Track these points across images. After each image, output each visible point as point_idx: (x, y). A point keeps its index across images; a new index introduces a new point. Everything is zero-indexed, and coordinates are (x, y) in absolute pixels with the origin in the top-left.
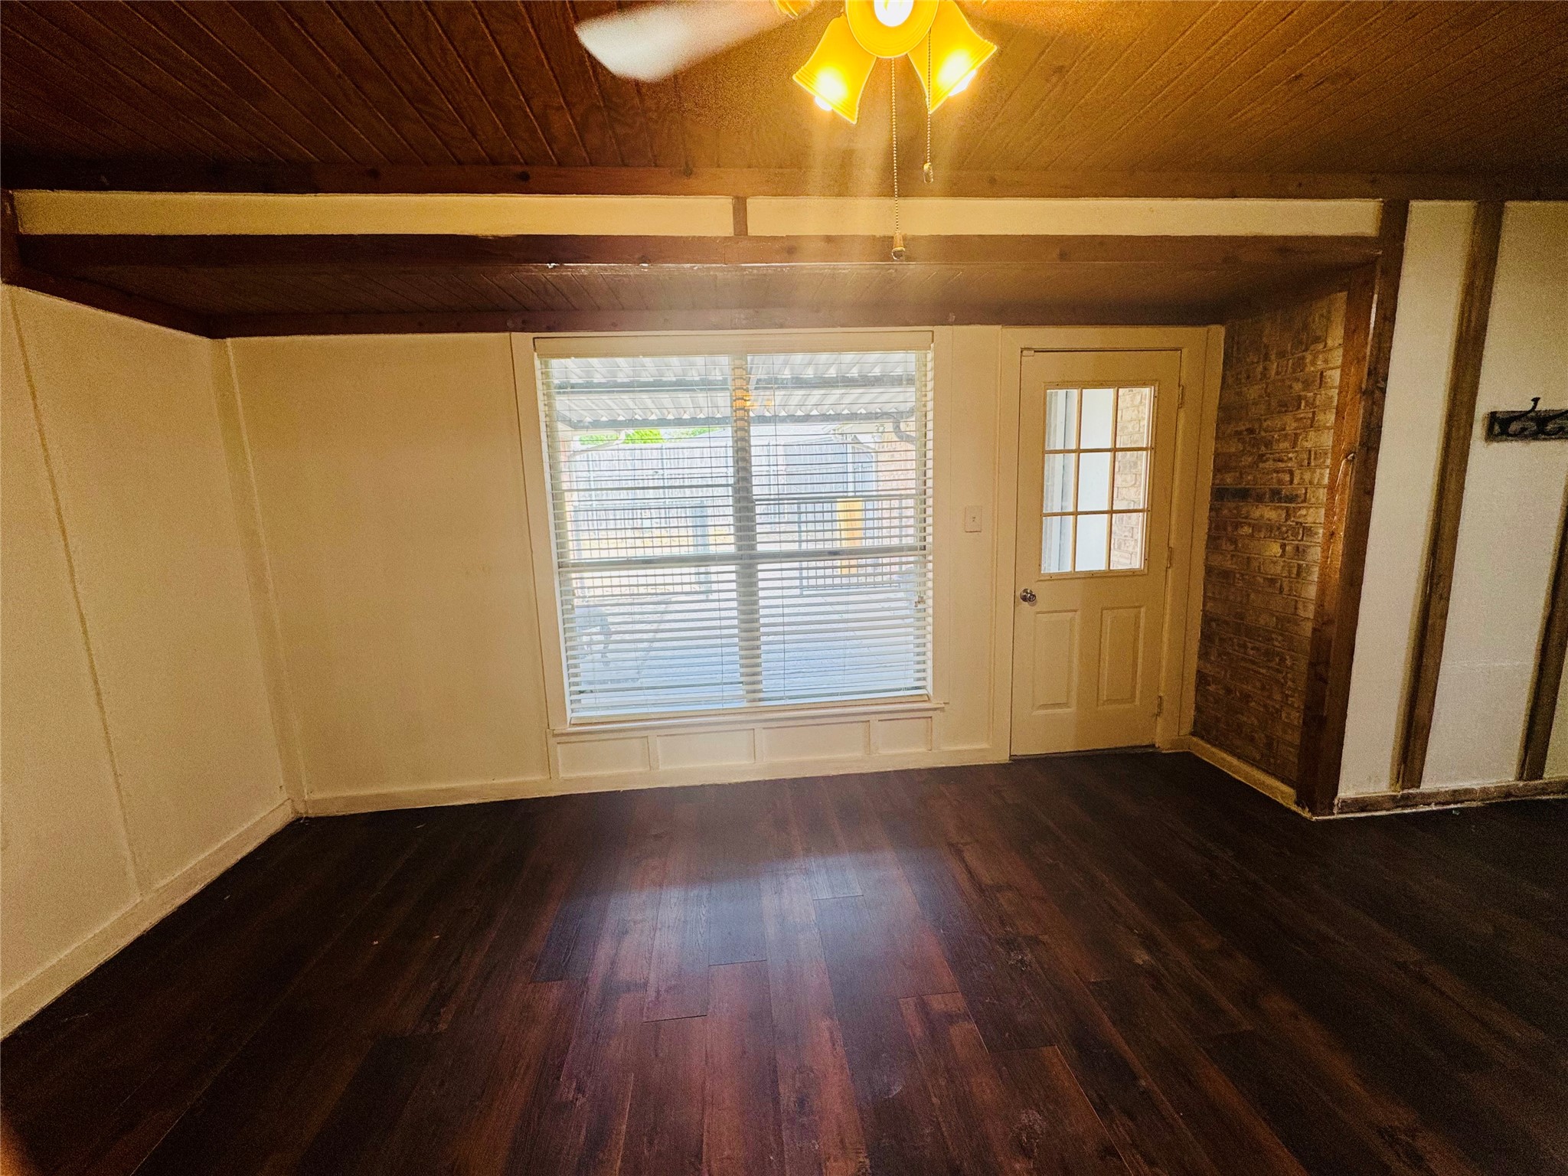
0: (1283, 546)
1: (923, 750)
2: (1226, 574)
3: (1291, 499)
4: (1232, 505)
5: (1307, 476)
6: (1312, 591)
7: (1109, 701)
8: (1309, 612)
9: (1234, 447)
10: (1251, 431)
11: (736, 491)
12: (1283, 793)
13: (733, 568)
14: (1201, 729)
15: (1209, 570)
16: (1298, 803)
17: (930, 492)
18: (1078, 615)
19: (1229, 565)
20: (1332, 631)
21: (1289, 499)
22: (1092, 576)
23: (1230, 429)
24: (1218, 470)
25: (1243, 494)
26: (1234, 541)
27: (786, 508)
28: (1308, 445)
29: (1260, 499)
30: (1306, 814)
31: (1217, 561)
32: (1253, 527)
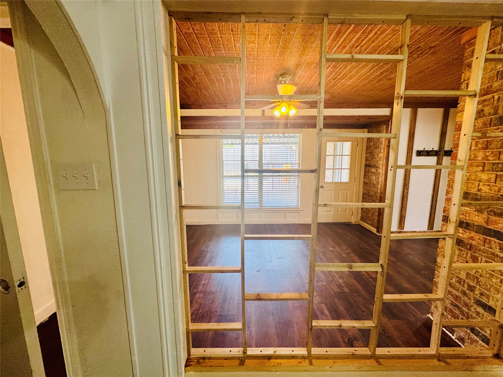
0: (376, 177)
1: (298, 220)
2: (366, 183)
3: (377, 167)
4: (368, 168)
5: (379, 162)
6: (379, 186)
7: (340, 211)
8: (379, 191)
9: (368, 155)
10: (371, 152)
11: (259, 162)
12: (374, 230)
13: (258, 178)
14: (362, 219)
15: (364, 183)
16: (377, 232)
17: (301, 163)
18: (333, 192)
19: (367, 181)
20: (382, 195)
21: (376, 167)
22: (337, 183)
23: (368, 152)
24: (366, 160)
25: (370, 166)
26: (368, 176)
27: (270, 166)
28: (380, 156)
29: (372, 167)
30: (378, 234)
31: (365, 180)
32: (371, 173)
